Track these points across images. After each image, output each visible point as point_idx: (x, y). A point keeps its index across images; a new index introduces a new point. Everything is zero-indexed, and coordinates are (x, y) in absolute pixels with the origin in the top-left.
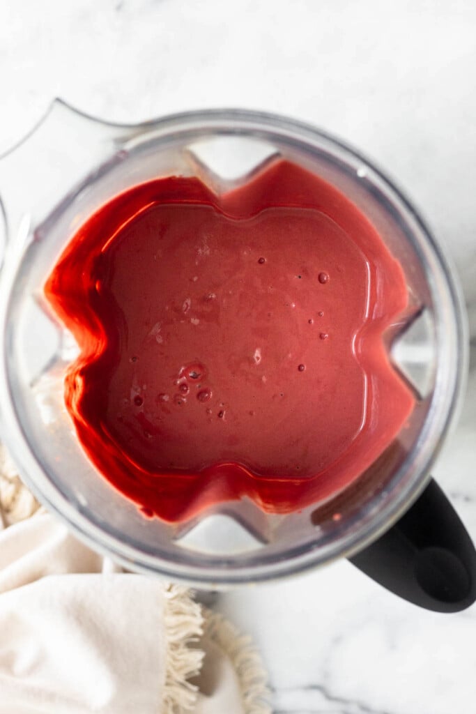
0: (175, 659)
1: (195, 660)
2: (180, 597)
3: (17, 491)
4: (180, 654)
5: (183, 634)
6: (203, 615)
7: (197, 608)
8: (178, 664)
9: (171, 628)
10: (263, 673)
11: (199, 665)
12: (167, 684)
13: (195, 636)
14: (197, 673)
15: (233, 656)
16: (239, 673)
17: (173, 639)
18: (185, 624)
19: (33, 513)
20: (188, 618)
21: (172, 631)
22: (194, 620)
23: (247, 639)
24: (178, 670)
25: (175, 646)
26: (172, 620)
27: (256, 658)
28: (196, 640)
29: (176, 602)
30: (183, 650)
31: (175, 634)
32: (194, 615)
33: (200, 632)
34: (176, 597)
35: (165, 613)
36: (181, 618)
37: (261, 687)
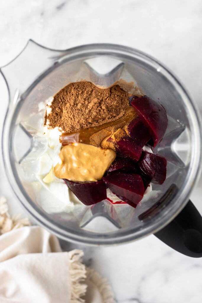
0: (75, 289)
1: (83, 288)
2: (76, 262)
3: (5, 220)
4: (77, 286)
5: (78, 277)
6: (86, 269)
7: (83, 267)
8: (76, 291)
9: (72, 275)
10: (112, 294)
11: (85, 291)
12: (72, 299)
13: (83, 278)
14: (84, 294)
15: (99, 287)
16: (102, 294)
17: (74, 280)
18: (79, 273)
19: (12, 228)
20: (80, 271)
21: (73, 277)
22: (82, 272)
23: (105, 280)
24: (76, 293)
25: (74, 283)
26: (73, 272)
27: (109, 287)
28: (83, 280)
29: (74, 264)
30: (78, 284)
31: (74, 278)
32: (82, 269)
33: (85, 277)
34: (74, 262)
35: (70, 269)
36: (77, 271)
37: (111, 300)
